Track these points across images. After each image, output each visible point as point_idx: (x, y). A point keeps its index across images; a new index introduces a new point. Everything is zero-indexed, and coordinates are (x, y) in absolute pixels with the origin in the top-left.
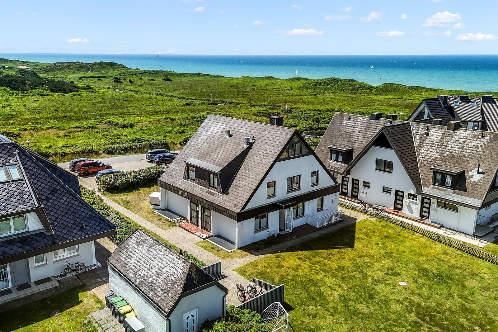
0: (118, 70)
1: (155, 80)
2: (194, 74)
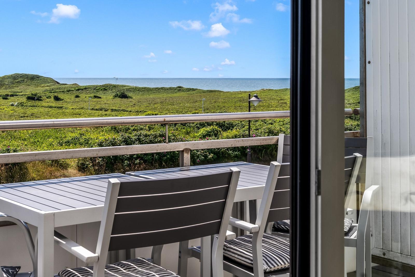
0: (43, 87)
1: (100, 98)
2: (170, 89)
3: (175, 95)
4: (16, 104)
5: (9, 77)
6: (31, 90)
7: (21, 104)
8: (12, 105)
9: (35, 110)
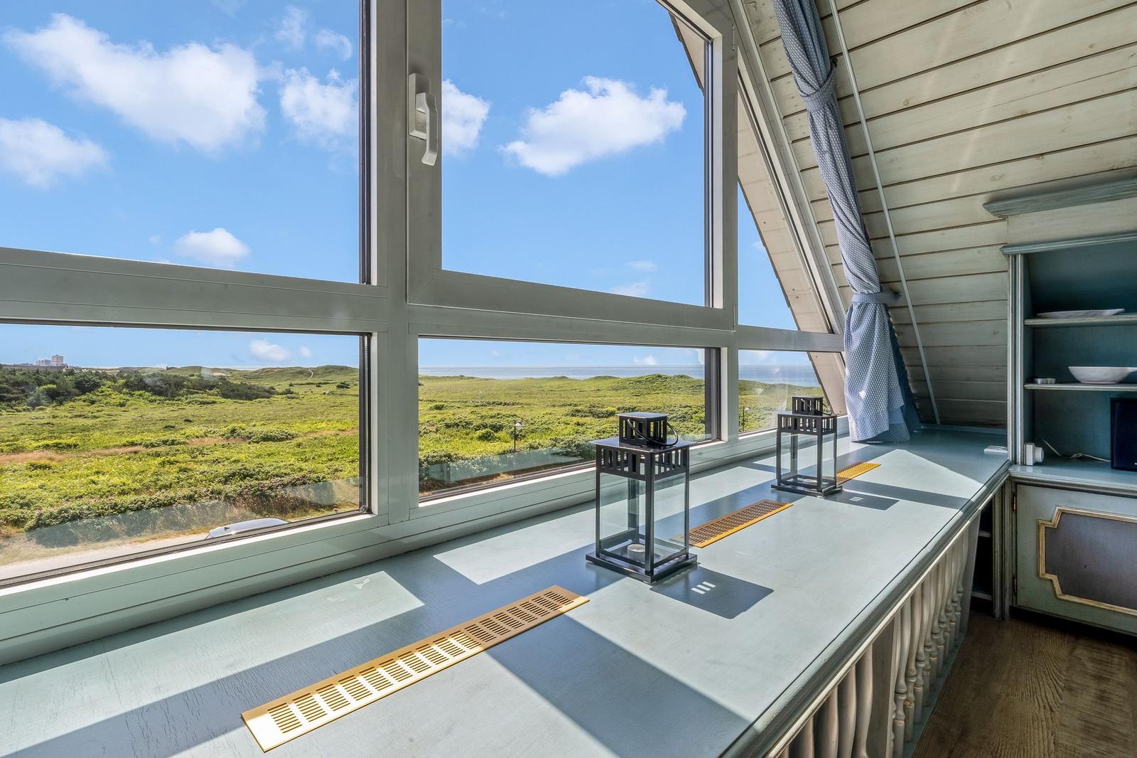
2: (455, 377)
3: (458, 382)
4: (327, 392)
5: (322, 368)
6: (340, 379)
7: (332, 393)
8: (325, 394)
9: (343, 399)
